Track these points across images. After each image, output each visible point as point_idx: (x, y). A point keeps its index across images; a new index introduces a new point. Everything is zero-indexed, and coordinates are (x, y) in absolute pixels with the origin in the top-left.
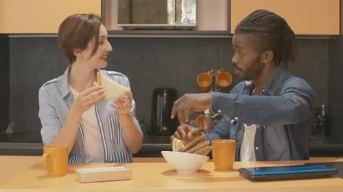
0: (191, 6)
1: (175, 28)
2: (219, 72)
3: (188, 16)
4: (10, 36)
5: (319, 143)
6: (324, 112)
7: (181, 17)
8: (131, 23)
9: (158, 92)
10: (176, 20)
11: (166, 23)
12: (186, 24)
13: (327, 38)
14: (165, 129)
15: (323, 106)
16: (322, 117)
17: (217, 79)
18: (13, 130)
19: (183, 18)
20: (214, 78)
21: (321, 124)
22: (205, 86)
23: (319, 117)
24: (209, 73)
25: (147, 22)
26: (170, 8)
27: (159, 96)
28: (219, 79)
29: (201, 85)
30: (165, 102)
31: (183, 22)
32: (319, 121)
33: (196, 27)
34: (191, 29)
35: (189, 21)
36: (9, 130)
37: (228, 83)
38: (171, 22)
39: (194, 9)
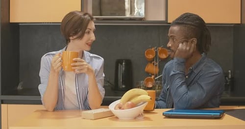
0: (141, 5)
1: (130, 19)
2: (160, 48)
3: (139, 10)
4: (20, 24)
5: (227, 96)
6: (230, 75)
7: (134, 11)
8: (101, 15)
9: (119, 62)
10: (131, 14)
11: (125, 15)
12: (138, 16)
13: (232, 25)
14: (124, 86)
15: (230, 71)
16: (229, 79)
17: (158, 53)
18: (22, 87)
19: (136, 12)
20: (156, 52)
21: (228, 83)
22: (150, 58)
23: (227, 78)
24: (153, 49)
25: (112, 14)
26: (127, 6)
27: (120, 65)
28: (160, 54)
29: (148, 57)
30: (124, 69)
31: (136, 15)
32: (227, 82)
33: (144, 18)
34: (141, 19)
35: (139, 14)
36: (20, 87)
37: (166, 55)
38: (128, 15)
39: (143, 6)
